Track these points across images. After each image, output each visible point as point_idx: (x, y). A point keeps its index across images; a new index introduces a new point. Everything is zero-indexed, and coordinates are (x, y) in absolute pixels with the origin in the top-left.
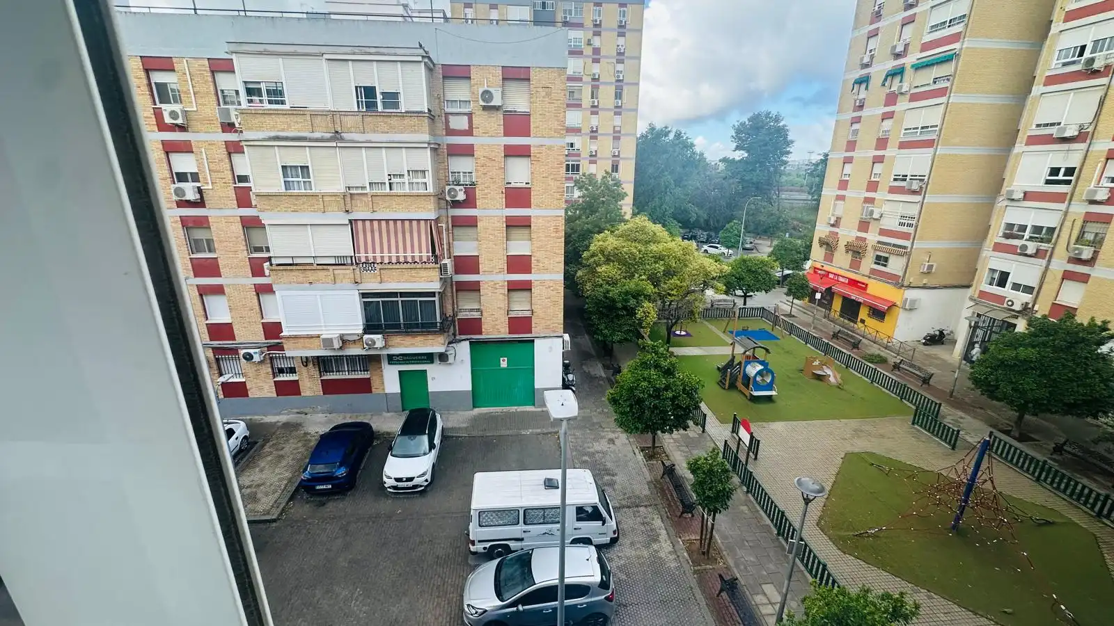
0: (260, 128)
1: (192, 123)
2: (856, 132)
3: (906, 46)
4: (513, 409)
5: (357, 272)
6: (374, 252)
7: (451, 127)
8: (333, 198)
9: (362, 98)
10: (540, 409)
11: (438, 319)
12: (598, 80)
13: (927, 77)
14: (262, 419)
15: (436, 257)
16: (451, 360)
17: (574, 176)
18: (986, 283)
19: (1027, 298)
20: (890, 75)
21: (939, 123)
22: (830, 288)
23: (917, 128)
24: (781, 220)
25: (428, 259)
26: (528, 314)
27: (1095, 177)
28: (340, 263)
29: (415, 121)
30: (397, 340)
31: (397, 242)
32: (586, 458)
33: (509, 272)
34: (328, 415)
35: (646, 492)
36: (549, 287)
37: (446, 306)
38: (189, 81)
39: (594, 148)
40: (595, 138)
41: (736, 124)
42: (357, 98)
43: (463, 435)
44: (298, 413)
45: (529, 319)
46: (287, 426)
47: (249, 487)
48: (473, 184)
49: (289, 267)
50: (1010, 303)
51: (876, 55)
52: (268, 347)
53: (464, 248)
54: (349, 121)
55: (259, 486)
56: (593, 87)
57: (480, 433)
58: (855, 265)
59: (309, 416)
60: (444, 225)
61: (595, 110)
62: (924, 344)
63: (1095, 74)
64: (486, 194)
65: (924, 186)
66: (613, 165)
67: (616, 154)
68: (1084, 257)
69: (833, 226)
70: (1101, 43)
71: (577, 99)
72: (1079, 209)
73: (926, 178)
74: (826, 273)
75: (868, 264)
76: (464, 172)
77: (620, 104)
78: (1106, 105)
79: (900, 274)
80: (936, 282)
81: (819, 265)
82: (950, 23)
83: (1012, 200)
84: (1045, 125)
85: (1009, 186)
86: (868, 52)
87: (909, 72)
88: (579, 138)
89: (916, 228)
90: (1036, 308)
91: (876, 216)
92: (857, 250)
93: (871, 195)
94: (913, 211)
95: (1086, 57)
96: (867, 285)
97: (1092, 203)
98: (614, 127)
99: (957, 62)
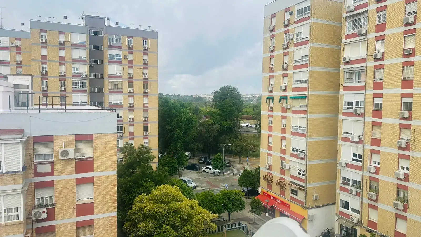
2: (271, 122)
3: (286, 87)
7: (38, 172)
12: (132, 78)
13: (296, 104)
17: (119, 134)
18: (341, 207)
19: (358, 216)
20: (282, 99)
21: (306, 127)
22: (273, 206)
23: (298, 127)
27: (369, 160)
29: (12, 177)
39: (131, 116)
40: (133, 110)
41: (214, 92)
48: (54, 205)
50: (352, 219)
51: (274, 87)
56: (129, 82)
58: (283, 193)
60: (30, 235)
61: (131, 94)
63: (359, 116)
64: (62, 210)
65: (305, 156)
66: (144, 127)
67: (146, 120)
68: (374, 198)
69: (268, 169)
70: (358, 103)
71: (119, 88)
72: (367, 174)
73: (306, 152)
74: (269, 196)
75: (288, 194)
76: (46, 198)
77: (147, 92)
78: (365, 130)
79: (304, 201)
80: (320, 203)
81: (265, 191)
82: (302, 82)
83: (342, 167)
84: (347, 133)
85: (340, 160)
86: (271, 85)
87: (289, 100)
88: (121, 111)
89: (306, 177)
90: (362, 222)
91: (287, 168)
92: (282, 185)
93: (283, 156)
94: (304, 168)
95: (354, 107)
96: (290, 205)
97: (371, 172)
98: (144, 104)
99: (308, 100)
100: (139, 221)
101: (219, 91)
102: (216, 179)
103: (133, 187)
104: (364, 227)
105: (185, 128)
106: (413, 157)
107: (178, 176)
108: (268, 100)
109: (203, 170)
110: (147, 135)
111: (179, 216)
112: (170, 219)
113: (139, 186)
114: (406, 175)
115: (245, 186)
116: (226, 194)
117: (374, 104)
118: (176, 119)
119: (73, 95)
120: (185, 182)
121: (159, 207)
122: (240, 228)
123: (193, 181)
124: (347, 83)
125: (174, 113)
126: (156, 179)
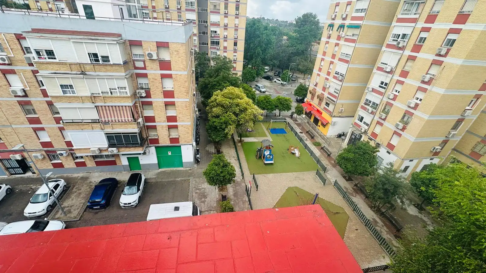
0: (46, 69)
1: (13, 62)
2: (326, 48)
3: (347, 15)
4: (175, 169)
5: (102, 125)
6: (108, 118)
7: (136, 66)
8: (86, 98)
9: (92, 58)
10: (185, 169)
11: (139, 142)
12: (227, 0)
13: (350, 32)
14: (72, 175)
15: (135, 119)
16: (147, 153)
17: (217, 47)
18: (357, 120)
19: (367, 127)
20: (340, 27)
21: (351, 54)
22: (310, 111)
23: (345, 54)
24: (308, 68)
25: (132, 121)
26: (177, 137)
27: (392, 88)
28: (94, 122)
29: (117, 68)
30: (123, 149)
31: (117, 114)
32: (198, 191)
33: (168, 122)
34: (100, 173)
35: (215, 205)
36: (185, 127)
37: (143, 134)
38: (7, 43)
39: (226, 34)
40: (226, 29)
42: (90, 57)
43: (154, 181)
44: (87, 173)
45: (178, 139)
46: (82, 178)
47: (68, 207)
48: (149, 89)
49: (71, 124)
50: (361, 129)
51: (337, 15)
52: (69, 150)
53: (148, 113)
54: (88, 67)
55: (71, 206)
56: (225, 4)
57: (160, 180)
58: (320, 104)
59: (91, 174)
60: (138, 105)
61: (226, 15)
62: (337, 137)
63: (400, 49)
64: (155, 93)
65: (343, 79)
66: (234, 43)
67: (236, 37)
68: (383, 117)
69: (315, 86)
70: (404, 36)
71: (218, 9)
72: (385, 100)
73: (344, 76)
74: (311, 105)
75: (323, 105)
76: (145, 84)
77: (238, 13)
78: (400, 63)
79: (332, 111)
80: (344, 115)
81: (309, 101)
82: (362, 10)
83: (369, 91)
84: (383, 64)
85: (369, 85)
86: (335, 12)
87: (346, 28)
88: (219, 28)
89: (339, 95)
90: (368, 132)
91: (328, 86)
92: (321, 99)
93: (328, 77)
94: (339, 88)
95: (399, 40)
96: (322, 113)
97: (389, 98)
98: (235, 24)
99: (361, 29)
100: (214, 107)
101: (302, 17)
102: (282, 88)
103: (216, 85)
104: (367, 135)
105: (264, 47)
106: (430, 91)
107: (256, 82)
108: (329, 27)
109: (274, 81)
110: (236, 50)
111: (238, 108)
112: (233, 109)
113: (220, 85)
114: (417, 105)
115: (298, 96)
116: (279, 99)
117: (419, 37)
118: (259, 39)
119: (186, 13)
120: (259, 87)
121: (226, 100)
122: (284, 121)
123: (265, 87)
124: (403, 14)
125: (257, 34)
126: (232, 82)
